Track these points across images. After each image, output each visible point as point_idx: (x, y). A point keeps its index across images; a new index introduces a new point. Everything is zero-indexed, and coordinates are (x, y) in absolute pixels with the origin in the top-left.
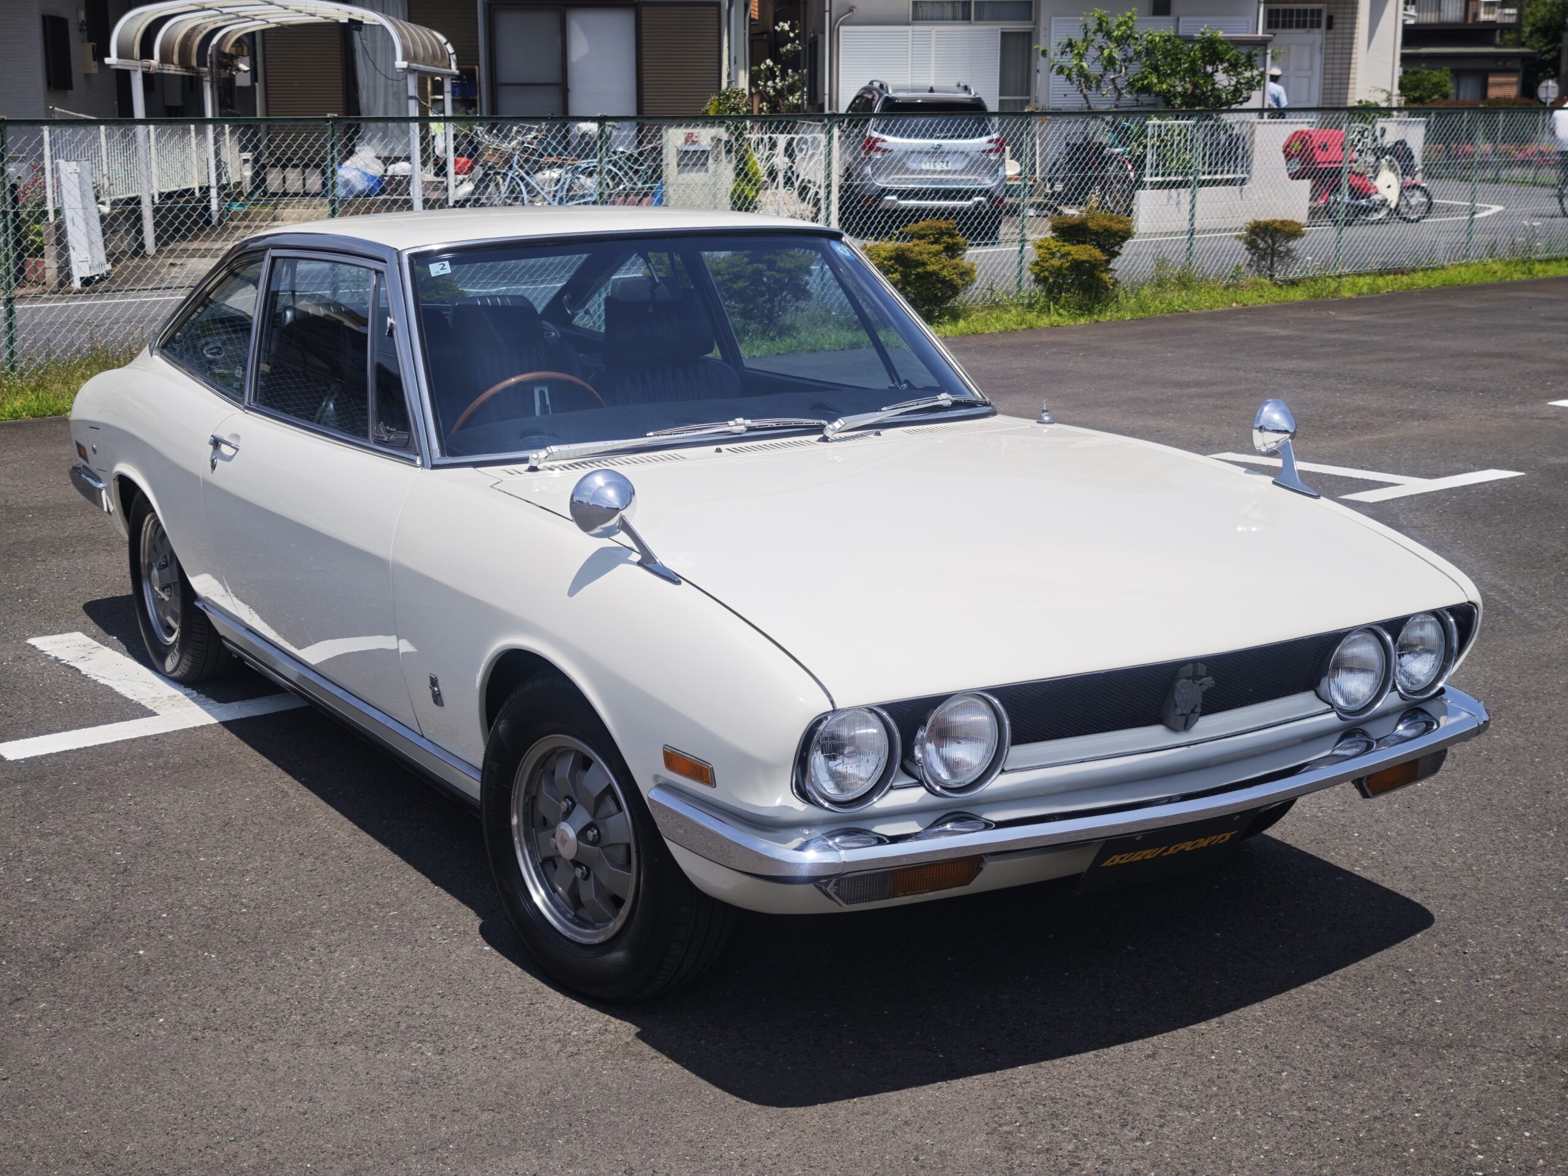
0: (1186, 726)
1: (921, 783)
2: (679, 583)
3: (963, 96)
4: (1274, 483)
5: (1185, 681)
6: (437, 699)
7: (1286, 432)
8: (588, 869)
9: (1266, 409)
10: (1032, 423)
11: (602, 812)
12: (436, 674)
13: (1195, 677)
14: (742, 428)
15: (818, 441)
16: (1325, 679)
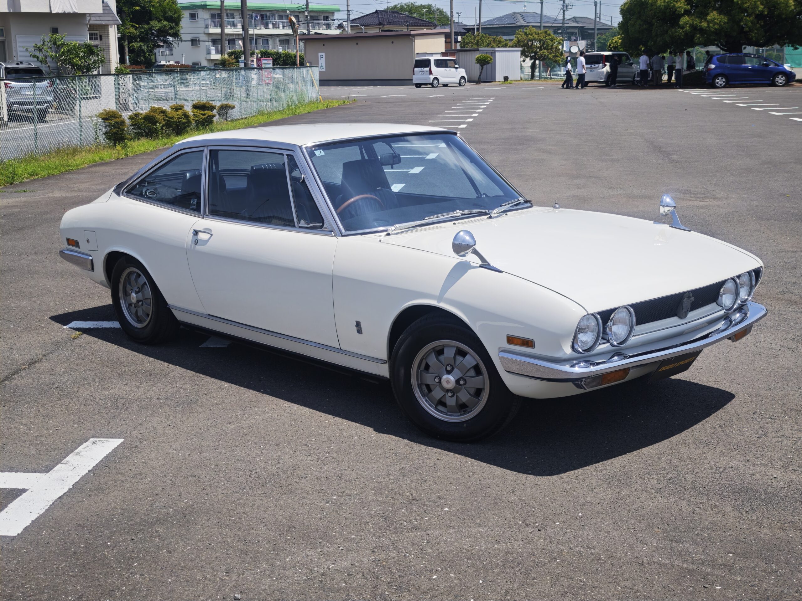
0: (686, 316)
1: (608, 341)
2: (501, 272)
4: (670, 226)
5: (686, 299)
6: (359, 331)
7: (672, 207)
9: (664, 197)
10: (552, 209)
12: (357, 320)
13: (689, 298)
14: (460, 214)
15: (488, 218)
16: (720, 298)
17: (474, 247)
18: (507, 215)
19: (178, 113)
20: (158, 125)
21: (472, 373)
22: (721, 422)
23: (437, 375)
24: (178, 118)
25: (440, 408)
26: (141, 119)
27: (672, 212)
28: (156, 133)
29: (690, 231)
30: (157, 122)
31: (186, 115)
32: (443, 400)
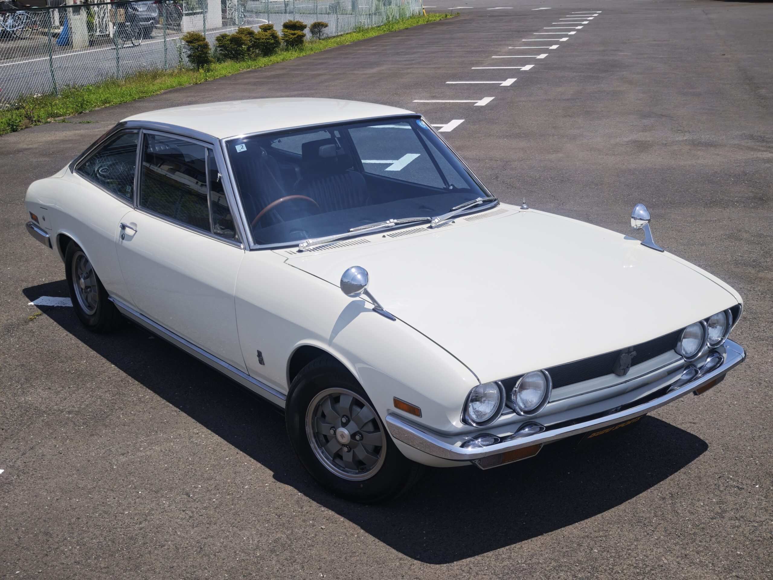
0: (624, 373)
1: (514, 411)
2: (395, 320)
5: (625, 354)
6: (261, 362)
12: (259, 350)
13: (629, 352)
14: (393, 224)
15: (428, 228)
16: (679, 344)
17: (366, 287)
18: (454, 222)
19: (266, 33)
20: (244, 47)
21: (370, 427)
22: (675, 490)
23: (332, 425)
24: (266, 39)
25: (338, 461)
26: (228, 40)
27: (646, 226)
28: (242, 55)
29: (663, 251)
30: (243, 43)
31: (274, 36)
32: (340, 453)
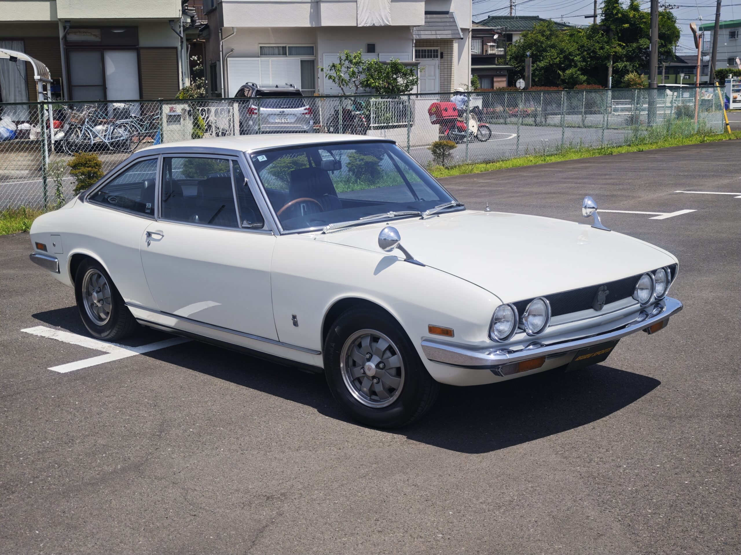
0: (600, 309)
1: (525, 331)
2: (425, 266)
3: (291, 89)
4: (592, 227)
5: (601, 292)
6: (295, 324)
7: (593, 208)
8: (379, 379)
9: (586, 200)
10: (483, 212)
11: (386, 356)
12: (294, 314)
13: (604, 290)
14: (393, 215)
15: (420, 219)
16: (635, 292)
17: (399, 242)
18: (439, 216)
27: (594, 214)
29: (610, 231)
